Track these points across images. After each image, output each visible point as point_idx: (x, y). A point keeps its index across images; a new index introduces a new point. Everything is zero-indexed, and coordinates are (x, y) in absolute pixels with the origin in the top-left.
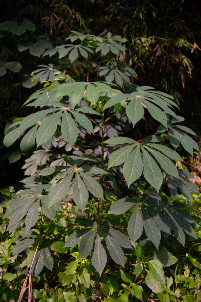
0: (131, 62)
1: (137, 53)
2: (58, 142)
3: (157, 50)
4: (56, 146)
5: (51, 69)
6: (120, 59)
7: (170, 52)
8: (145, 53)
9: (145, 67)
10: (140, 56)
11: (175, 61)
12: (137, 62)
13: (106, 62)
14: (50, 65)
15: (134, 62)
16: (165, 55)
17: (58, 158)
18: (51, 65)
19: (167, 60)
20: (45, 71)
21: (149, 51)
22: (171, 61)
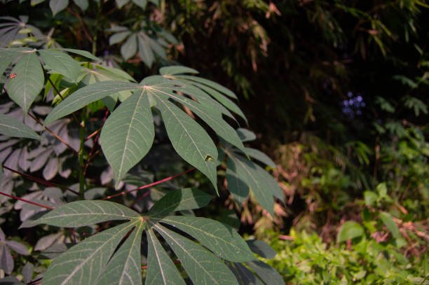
0: (174, 26)
1: (184, 12)
2: (32, 160)
3: (215, 10)
4: (25, 169)
5: (23, 25)
6: (157, 19)
7: (235, 15)
8: (197, 13)
9: (197, 34)
10: (188, 16)
11: (243, 28)
12: (184, 26)
13: (133, 23)
14: (21, 17)
15: (179, 26)
16: (227, 18)
17: (32, 189)
18: (25, 19)
19: (230, 26)
20: (12, 28)
21: (203, 11)
22: (236, 30)
